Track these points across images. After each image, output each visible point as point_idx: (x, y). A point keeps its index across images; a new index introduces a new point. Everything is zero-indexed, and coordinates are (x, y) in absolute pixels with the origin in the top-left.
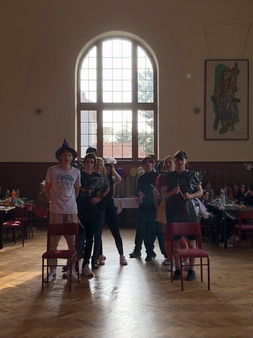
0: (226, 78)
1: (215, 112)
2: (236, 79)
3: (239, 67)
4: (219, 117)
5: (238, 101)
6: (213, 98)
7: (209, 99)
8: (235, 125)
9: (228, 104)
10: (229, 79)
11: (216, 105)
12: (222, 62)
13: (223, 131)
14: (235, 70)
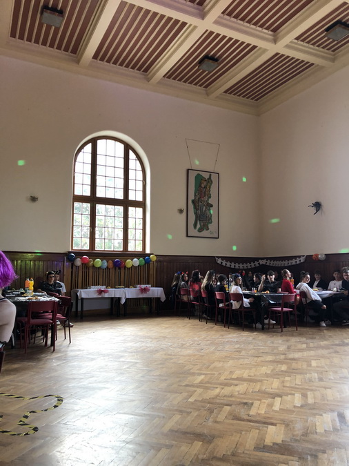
0: (203, 186)
1: (195, 213)
2: (210, 187)
3: (212, 178)
4: (198, 218)
5: (212, 206)
6: (193, 201)
7: (190, 202)
8: (210, 226)
9: (204, 208)
10: (205, 187)
11: (195, 208)
12: (200, 173)
13: (200, 230)
14: (209, 181)
